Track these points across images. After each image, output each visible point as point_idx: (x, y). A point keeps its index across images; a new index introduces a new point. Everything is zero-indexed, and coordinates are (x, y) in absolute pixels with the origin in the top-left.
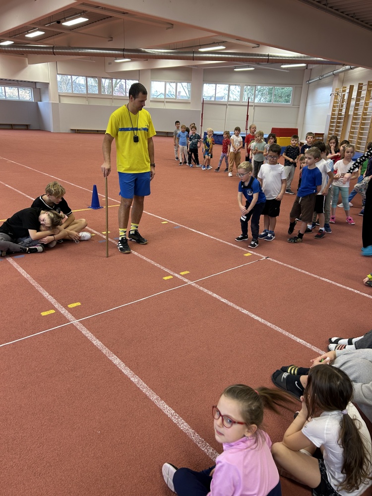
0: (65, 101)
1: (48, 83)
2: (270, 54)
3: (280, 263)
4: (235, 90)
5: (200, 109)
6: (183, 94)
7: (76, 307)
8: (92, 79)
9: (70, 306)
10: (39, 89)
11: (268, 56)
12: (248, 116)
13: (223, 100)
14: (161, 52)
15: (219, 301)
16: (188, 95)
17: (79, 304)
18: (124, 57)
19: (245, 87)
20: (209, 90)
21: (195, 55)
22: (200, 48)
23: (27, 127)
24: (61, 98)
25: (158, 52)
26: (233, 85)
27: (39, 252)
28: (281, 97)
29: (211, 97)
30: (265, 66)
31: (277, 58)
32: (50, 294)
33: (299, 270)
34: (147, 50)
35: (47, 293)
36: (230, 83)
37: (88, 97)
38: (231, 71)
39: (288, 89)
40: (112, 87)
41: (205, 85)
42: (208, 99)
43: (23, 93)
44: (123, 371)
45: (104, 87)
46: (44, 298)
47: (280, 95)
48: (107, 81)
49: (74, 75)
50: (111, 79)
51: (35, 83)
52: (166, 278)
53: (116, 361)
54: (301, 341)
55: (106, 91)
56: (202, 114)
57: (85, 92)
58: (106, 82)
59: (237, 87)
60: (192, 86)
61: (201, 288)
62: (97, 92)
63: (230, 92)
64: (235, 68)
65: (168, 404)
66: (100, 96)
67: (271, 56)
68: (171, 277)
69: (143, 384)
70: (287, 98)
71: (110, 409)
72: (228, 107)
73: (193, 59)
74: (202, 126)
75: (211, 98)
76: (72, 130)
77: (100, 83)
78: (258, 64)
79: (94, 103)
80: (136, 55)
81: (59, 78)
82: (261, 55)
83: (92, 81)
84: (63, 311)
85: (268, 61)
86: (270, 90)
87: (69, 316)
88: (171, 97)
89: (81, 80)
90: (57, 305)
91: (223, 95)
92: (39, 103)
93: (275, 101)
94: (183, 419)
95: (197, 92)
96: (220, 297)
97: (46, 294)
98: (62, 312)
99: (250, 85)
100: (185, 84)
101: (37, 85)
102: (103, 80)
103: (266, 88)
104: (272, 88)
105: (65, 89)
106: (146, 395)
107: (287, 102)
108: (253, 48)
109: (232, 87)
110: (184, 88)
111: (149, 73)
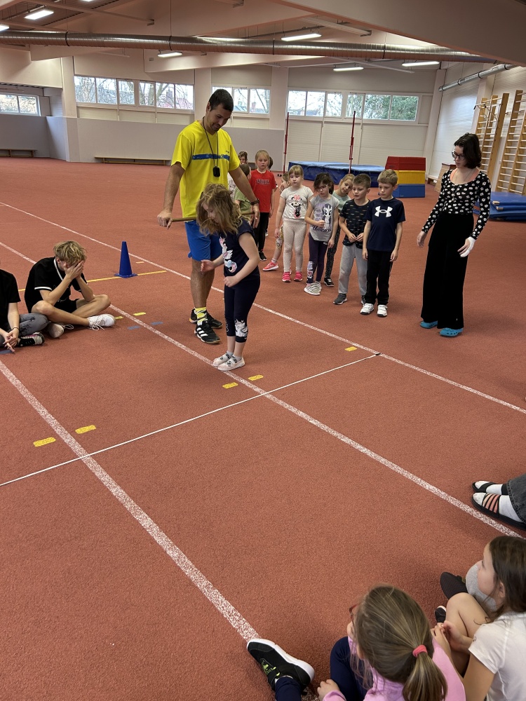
0: (86, 115)
1: (62, 89)
2: (386, 45)
3: (400, 362)
4: (334, 101)
5: (284, 129)
6: (259, 106)
7: (87, 433)
8: (126, 83)
9: (79, 431)
10: (48, 97)
11: (384, 48)
12: (352, 139)
13: (318, 115)
14: (226, 42)
15: (307, 422)
16: (266, 108)
17: (93, 427)
18: (171, 49)
19: (349, 96)
20: (297, 101)
21: (275, 46)
22: (284, 36)
23: (31, 155)
24: (81, 110)
25: (221, 41)
26: (332, 93)
27: (37, 345)
28: (401, 111)
29: (299, 111)
30: (379, 65)
31: (397, 52)
32: (50, 412)
33: (428, 373)
34: (204, 39)
35: (45, 410)
36: (327, 90)
37: (120, 109)
38: (328, 71)
39: (413, 99)
40: (154, 94)
41: (290, 93)
42: (296, 114)
43: (26, 104)
44: (156, 538)
45: (143, 95)
46: (40, 417)
47: (400, 109)
48: (148, 85)
49: (99, 77)
50: (153, 82)
51: (43, 88)
52: (227, 386)
53: (146, 522)
54: (432, 487)
55: (146, 101)
56: (286, 136)
57: (115, 102)
58: (146, 88)
59: (338, 96)
60: (271, 94)
61: (280, 402)
62: (133, 103)
63: (328, 103)
64: (335, 68)
65: (224, 595)
66: (137, 109)
67: (389, 49)
68: (236, 384)
69: (187, 560)
70: (409, 113)
71: (132, 605)
72: (324, 125)
73: (274, 52)
74: (285, 153)
75: (299, 113)
76: (96, 158)
77: (137, 89)
78: (369, 61)
79: (129, 118)
80: (189, 46)
81: (77, 80)
82: (374, 47)
83: (125, 87)
84: (68, 439)
85: (384, 55)
86: (386, 101)
87: (76, 447)
88: (242, 110)
89: (110, 84)
90: (59, 430)
91: (318, 108)
92: (49, 118)
93: (393, 117)
94: (248, 621)
95: (279, 102)
96: (309, 417)
97: (43, 412)
98: (67, 441)
99: (356, 94)
100: (261, 91)
101: (45, 90)
102: (142, 85)
103: (380, 97)
104: (389, 98)
105: (87, 98)
106: (190, 580)
107: (410, 118)
108: (362, 36)
109: (330, 96)
110: (261, 97)
111: (210, 74)
